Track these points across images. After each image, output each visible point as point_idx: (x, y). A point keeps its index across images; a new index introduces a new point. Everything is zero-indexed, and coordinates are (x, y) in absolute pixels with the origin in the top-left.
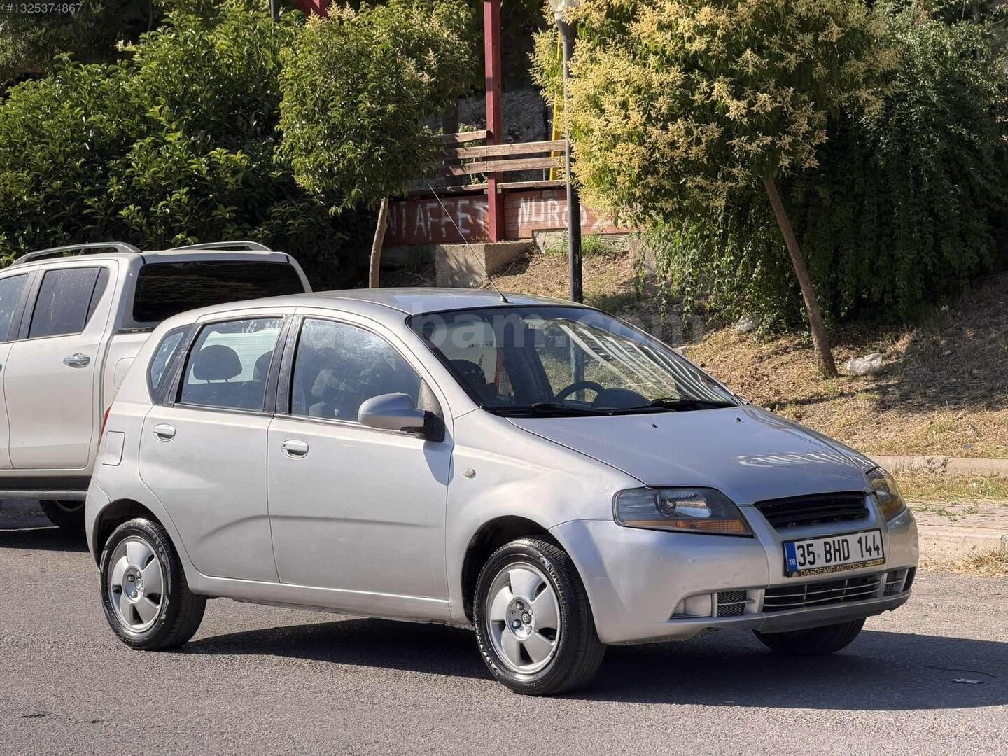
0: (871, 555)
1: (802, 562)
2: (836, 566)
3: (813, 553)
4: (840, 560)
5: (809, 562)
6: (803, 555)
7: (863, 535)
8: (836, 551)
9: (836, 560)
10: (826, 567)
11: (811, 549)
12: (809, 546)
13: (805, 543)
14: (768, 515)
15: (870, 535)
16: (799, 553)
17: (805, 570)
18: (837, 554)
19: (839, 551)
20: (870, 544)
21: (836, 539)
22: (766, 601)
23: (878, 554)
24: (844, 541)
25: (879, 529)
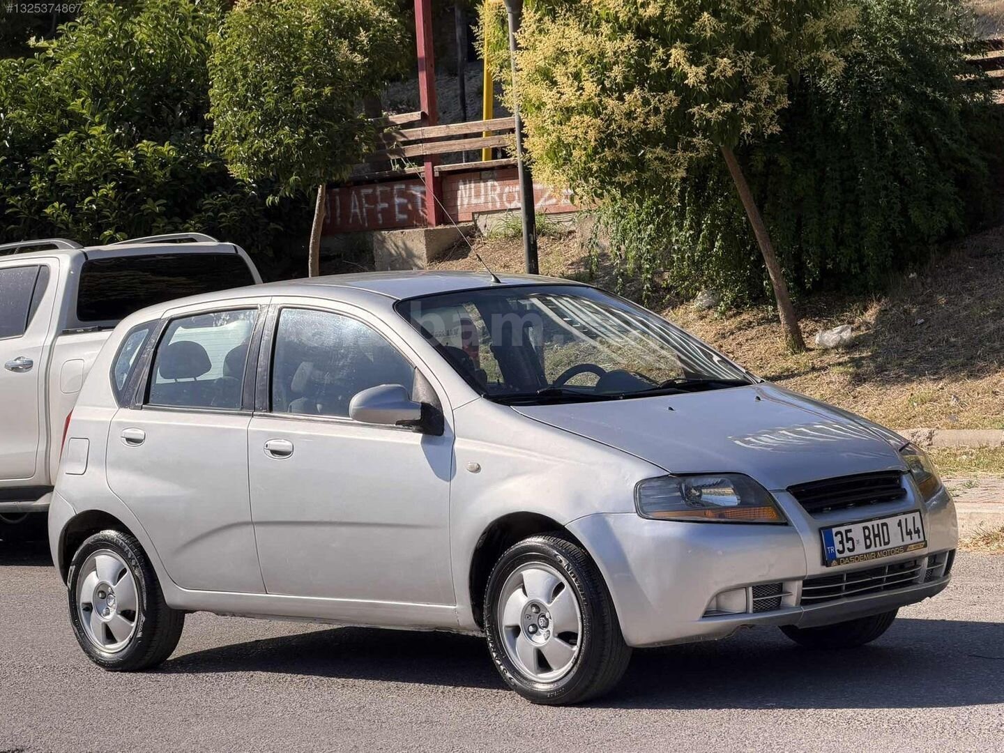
0: (911, 539)
1: (841, 549)
2: (876, 552)
3: (851, 539)
4: (881, 545)
5: (848, 548)
6: (841, 542)
7: (902, 517)
8: (875, 536)
9: (876, 546)
10: (866, 554)
11: (850, 535)
12: (847, 531)
13: (842, 529)
14: (801, 500)
15: (910, 517)
16: (837, 539)
17: (845, 558)
18: (877, 539)
19: (878, 535)
20: (911, 527)
21: (875, 523)
22: (804, 593)
23: (919, 537)
24: (883, 524)
25: (918, 511)
